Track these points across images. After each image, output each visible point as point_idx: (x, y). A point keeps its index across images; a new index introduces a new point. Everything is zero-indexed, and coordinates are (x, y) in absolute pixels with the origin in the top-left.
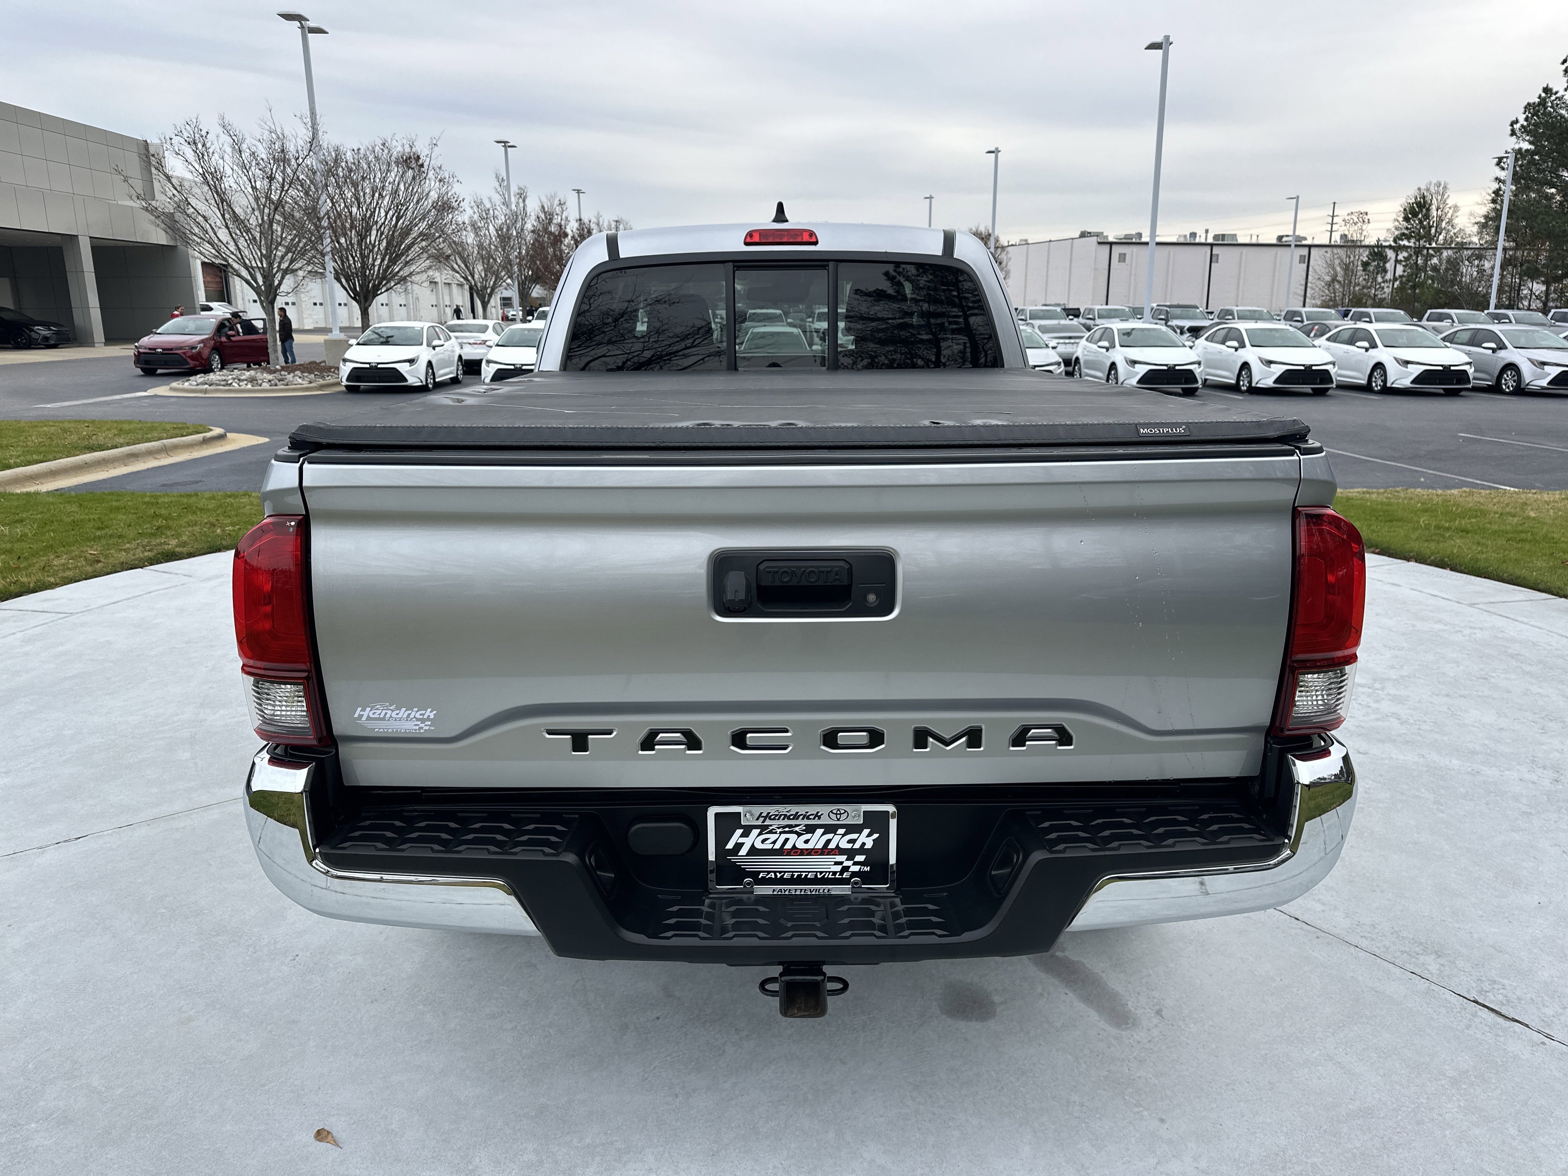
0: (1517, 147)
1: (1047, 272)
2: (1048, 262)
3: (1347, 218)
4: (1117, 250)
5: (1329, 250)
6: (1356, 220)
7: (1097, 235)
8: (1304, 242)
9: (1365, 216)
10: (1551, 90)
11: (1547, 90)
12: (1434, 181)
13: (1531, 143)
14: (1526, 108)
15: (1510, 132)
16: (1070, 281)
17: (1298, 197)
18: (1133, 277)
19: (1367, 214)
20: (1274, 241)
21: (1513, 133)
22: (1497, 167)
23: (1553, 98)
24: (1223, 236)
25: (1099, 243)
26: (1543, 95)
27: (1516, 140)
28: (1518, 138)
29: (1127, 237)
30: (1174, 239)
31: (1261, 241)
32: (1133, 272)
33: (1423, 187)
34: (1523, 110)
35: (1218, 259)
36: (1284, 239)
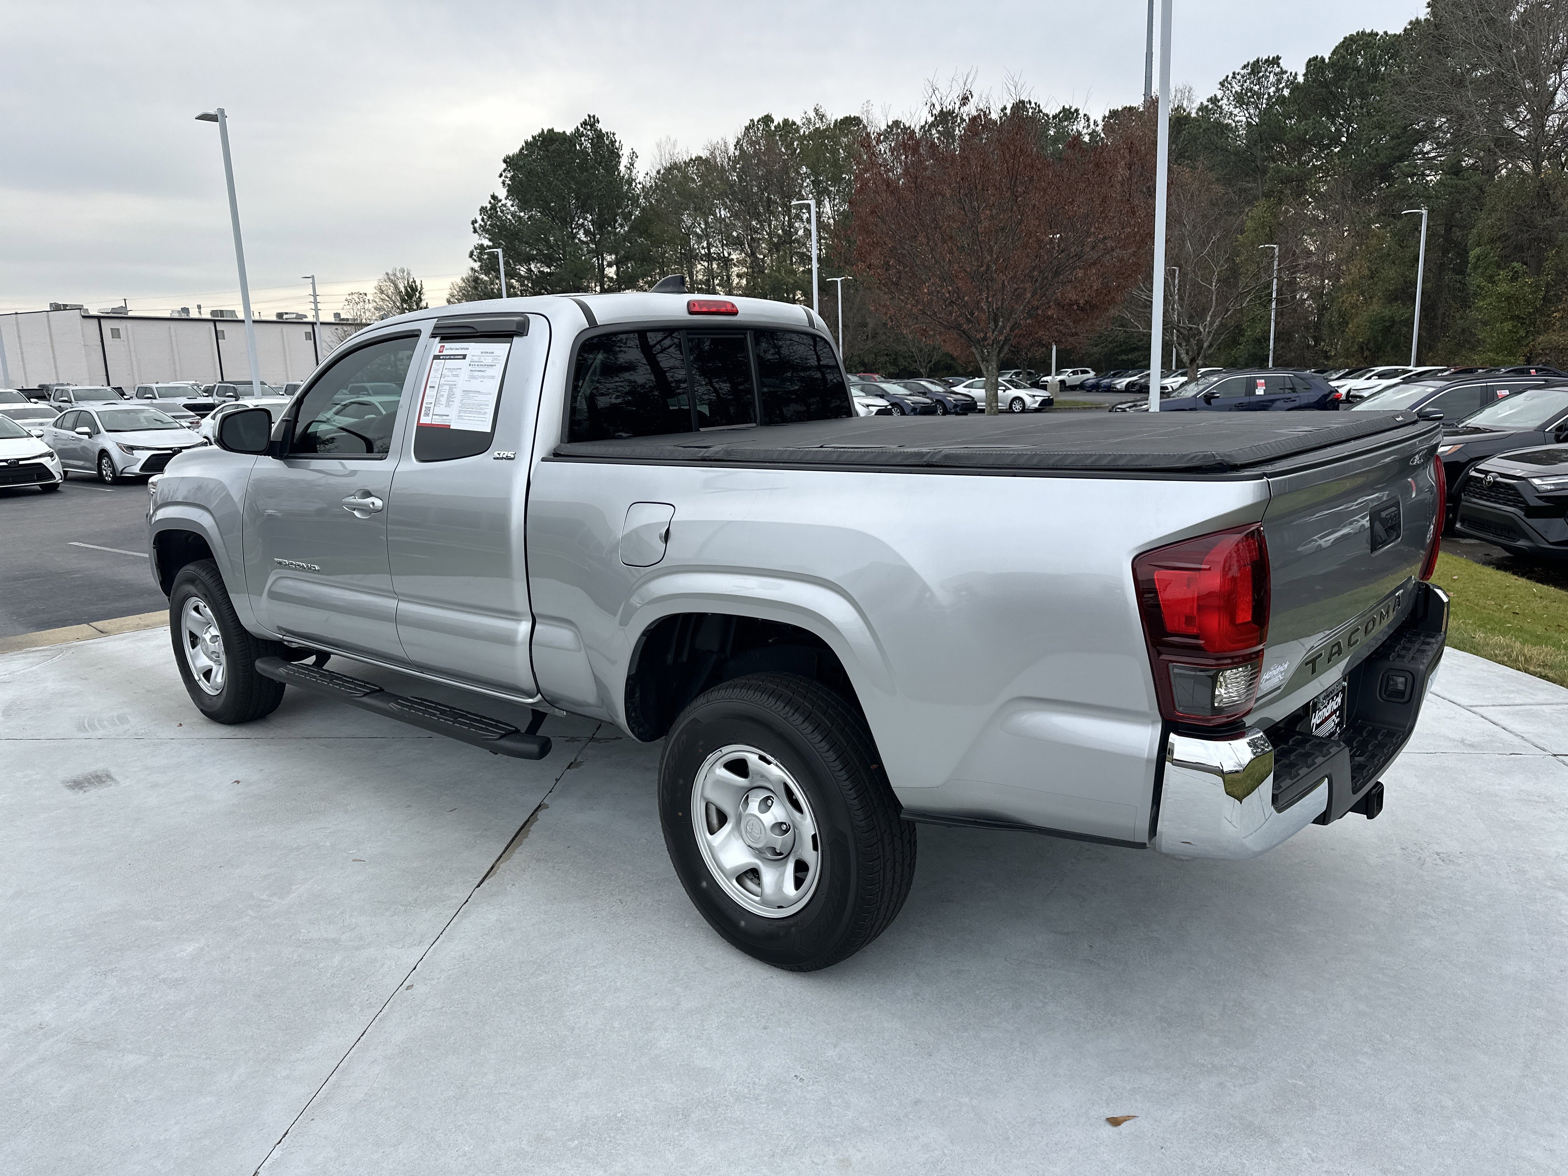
0: (480, 242)
1: (21, 348)
2: (19, 337)
3: (349, 298)
4: (107, 325)
5: (339, 327)
6: (357, 300)
7: (80, 308)
8: (305, 320)
9: (365, 297)
10: (497, 197)
11: (494, 197)
12: (398, 268)
13: (490, 240)
14: (481, 210)
15: (473, 230)
16: (54, 358)
17: (313, 277)
18: (133, 354)
19: (366, 294)
20: (274, 318)
21: (475, 231)
22: (470, 259)
23: (500, 204)
24: (221, 311)
25: (84, 317)
26: (492, 201)
27: (478, 237)
28: (480, 235)
29: (114, 310)
30: (167, 315)
31: (264, 318)
32: (132, 348)
33: (390, 272)
34: (479, 212)
35: (224, 336)
36: (285, 316)
